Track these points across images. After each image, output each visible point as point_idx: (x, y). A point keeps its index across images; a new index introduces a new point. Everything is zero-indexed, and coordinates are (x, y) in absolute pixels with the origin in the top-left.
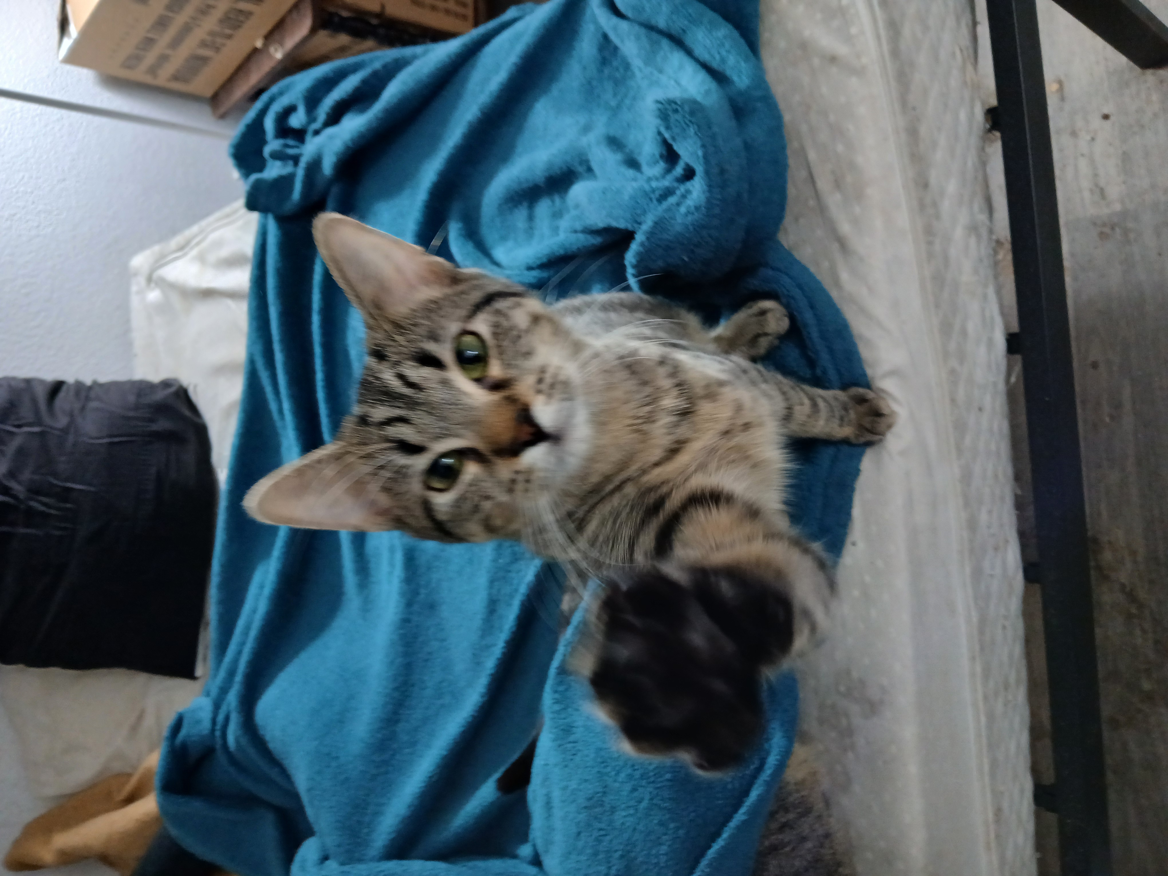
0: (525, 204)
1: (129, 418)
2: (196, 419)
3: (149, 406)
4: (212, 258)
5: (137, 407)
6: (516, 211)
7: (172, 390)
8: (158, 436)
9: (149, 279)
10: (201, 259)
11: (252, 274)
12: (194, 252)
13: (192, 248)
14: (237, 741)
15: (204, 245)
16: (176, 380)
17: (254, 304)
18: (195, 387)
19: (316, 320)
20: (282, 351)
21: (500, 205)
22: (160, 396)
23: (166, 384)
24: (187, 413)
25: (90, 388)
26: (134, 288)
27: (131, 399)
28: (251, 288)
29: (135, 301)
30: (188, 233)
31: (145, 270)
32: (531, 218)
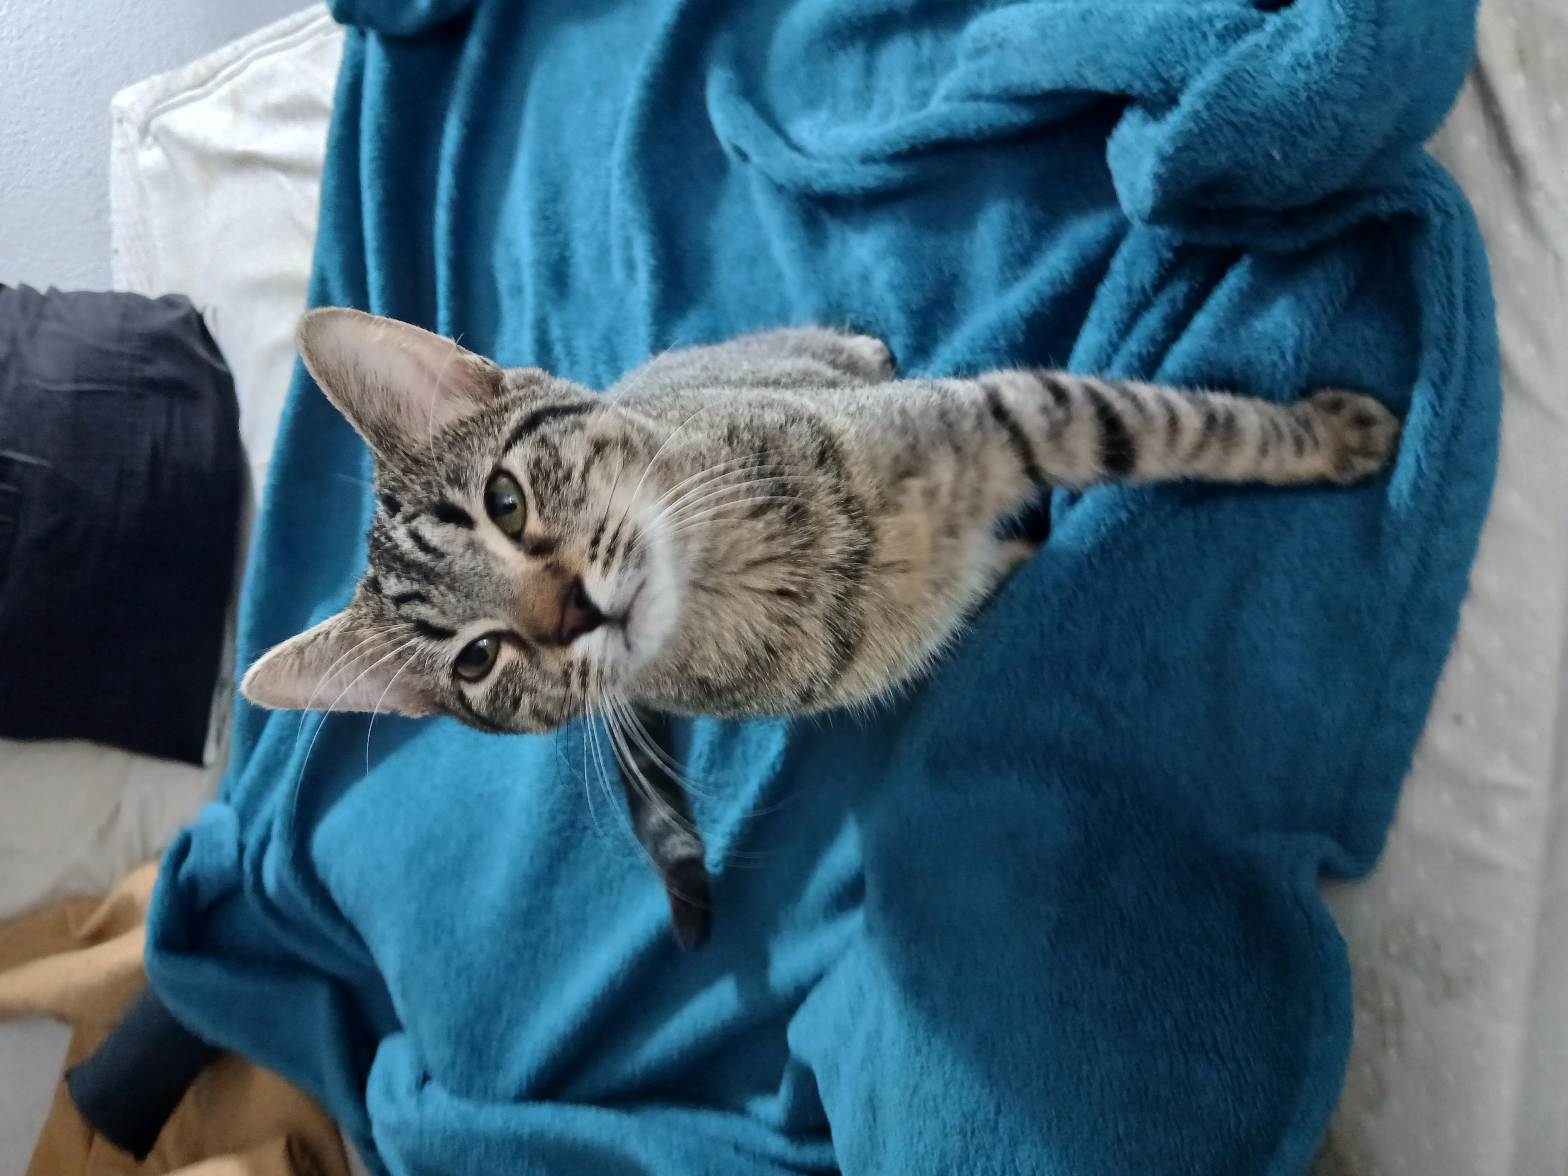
0: (861, 45)
1: (107, 353)
2: (218, 365)
3: (143, 336)
4: (255, 102)
5: (122, 337)
6: (842, 55)
7: (180, 313)
8: (153, 385)
9: (144, 131)
10: (235, 102)
11: (331, 133)
12: (225, 90)
13: (219, 85)
14: (280, 883)
15: (239, 80)
16: (184, 298)
17: (332, 183)
18: (215, 311)
19: (442, 218)
20: (380, 267)
21: (812, 43)
22: (160, 320)
23: (169, 302)
24: (202, 352)
25: (44, 300)
26: (117, 144)
27: (112, 322)
28: (328, 157)
29: (117, 164)
30: (214, 58)
31: (138, 114)
32: (869, 70)
